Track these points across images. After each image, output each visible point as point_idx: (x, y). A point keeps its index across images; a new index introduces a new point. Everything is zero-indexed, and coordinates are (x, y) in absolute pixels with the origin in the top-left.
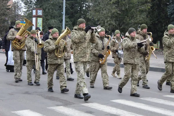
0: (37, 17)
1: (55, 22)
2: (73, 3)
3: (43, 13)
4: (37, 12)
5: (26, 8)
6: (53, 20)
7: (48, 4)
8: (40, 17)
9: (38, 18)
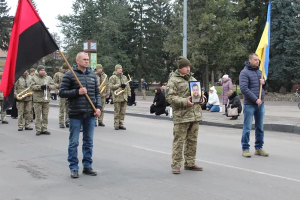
0: (90, 52)
1: (110, 59)
2: (130, 33)
3: (98, 46)
4: (89, 46)
5: (66, 43)
6: (107, 57)
7: (99, 36)
8: (94, 52)
9: (92, 54)
